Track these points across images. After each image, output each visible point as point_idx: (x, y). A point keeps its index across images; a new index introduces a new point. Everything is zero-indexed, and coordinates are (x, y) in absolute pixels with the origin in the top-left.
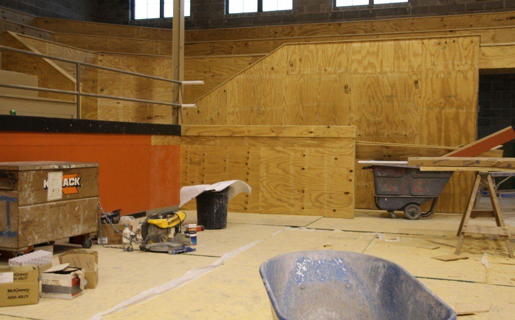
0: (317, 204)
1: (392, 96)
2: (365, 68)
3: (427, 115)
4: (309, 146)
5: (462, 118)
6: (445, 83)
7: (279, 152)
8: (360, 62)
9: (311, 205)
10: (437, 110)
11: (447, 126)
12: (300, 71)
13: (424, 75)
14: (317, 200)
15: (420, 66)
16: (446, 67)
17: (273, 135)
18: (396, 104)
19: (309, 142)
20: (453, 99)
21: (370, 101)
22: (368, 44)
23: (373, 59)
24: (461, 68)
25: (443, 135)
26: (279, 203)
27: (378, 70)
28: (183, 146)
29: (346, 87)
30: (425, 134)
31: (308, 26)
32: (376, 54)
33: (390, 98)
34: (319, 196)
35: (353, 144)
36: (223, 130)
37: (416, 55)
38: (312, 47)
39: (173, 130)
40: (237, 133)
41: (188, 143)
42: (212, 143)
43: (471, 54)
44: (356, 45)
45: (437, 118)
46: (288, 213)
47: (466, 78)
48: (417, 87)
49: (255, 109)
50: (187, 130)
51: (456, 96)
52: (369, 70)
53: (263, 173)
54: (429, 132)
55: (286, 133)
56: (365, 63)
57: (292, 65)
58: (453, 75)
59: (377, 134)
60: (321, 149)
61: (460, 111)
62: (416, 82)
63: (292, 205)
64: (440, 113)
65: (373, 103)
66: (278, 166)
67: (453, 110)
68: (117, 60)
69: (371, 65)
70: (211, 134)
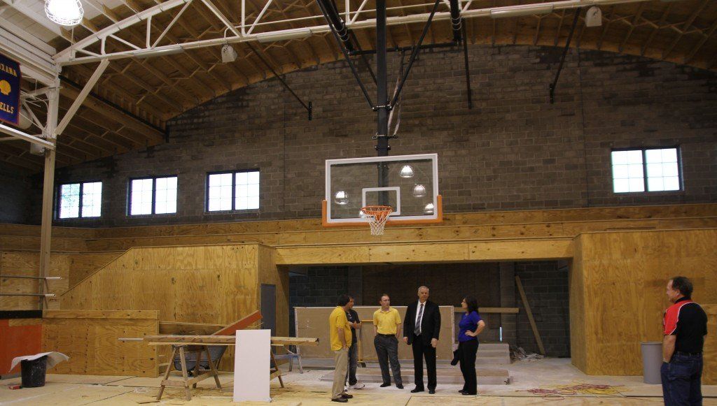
0: (133, 367)
1: (203, 286)
2: (186, 266)
3: (226, 300)
4: (127, 325)
5: (248, 302)
6: (237, 276)
7: (107, 329)
8: (182, 261)
9: (129, 368)
10: (232, 296)
11: (239, 306)
12: (142, 268)
13: (223, 272)
14: (132, 365)
15: (221, 265)
16: (238, 266)
17: (104, 317)
18: (205, 292)
19: (127, 322)
20: (242, 288)
21: (188, 290)
22: (187, 248)
23: (190, 259)
24: (247, 266)
25: (236, 314)
26: (108, 367)
27: (194, 267)
28: (44, 326)
29: (173, 279)
30: (225, 314)
31: (185, 226)
32: (193, 256)
33: (201, 288)
34: (134, 361)
35: (156, 324)
36: (71, 314)
37: (218, 257)
38: (150, 250)
39: (36, 314)
40: (80, 316)
41: (47, 323)
42: (63, 323)
43: (253, 257)
44: (180, 249)
45: (232, 302)
46: (113, 374)
47: (250, 274)
48: (219, 280)
49: (111, 295)
50: (46, 314)
51: (244, 287)
52: (188, 268)
53: (97, 345)
54: (228, 313)
55: (112, 316)
56: (186, 262)
57: (137, 263)
58: (242, 271)
59: (193, 314)
60: (134, 327)
61: (247, 297)
62: (219, 276)
63: (116, 369)
64: (234, 298)
65: (190, 292)
66: (107, 340)
67: (243, 297)
68: (18, 257)
69: (190, 264)
70: (63, 316)
